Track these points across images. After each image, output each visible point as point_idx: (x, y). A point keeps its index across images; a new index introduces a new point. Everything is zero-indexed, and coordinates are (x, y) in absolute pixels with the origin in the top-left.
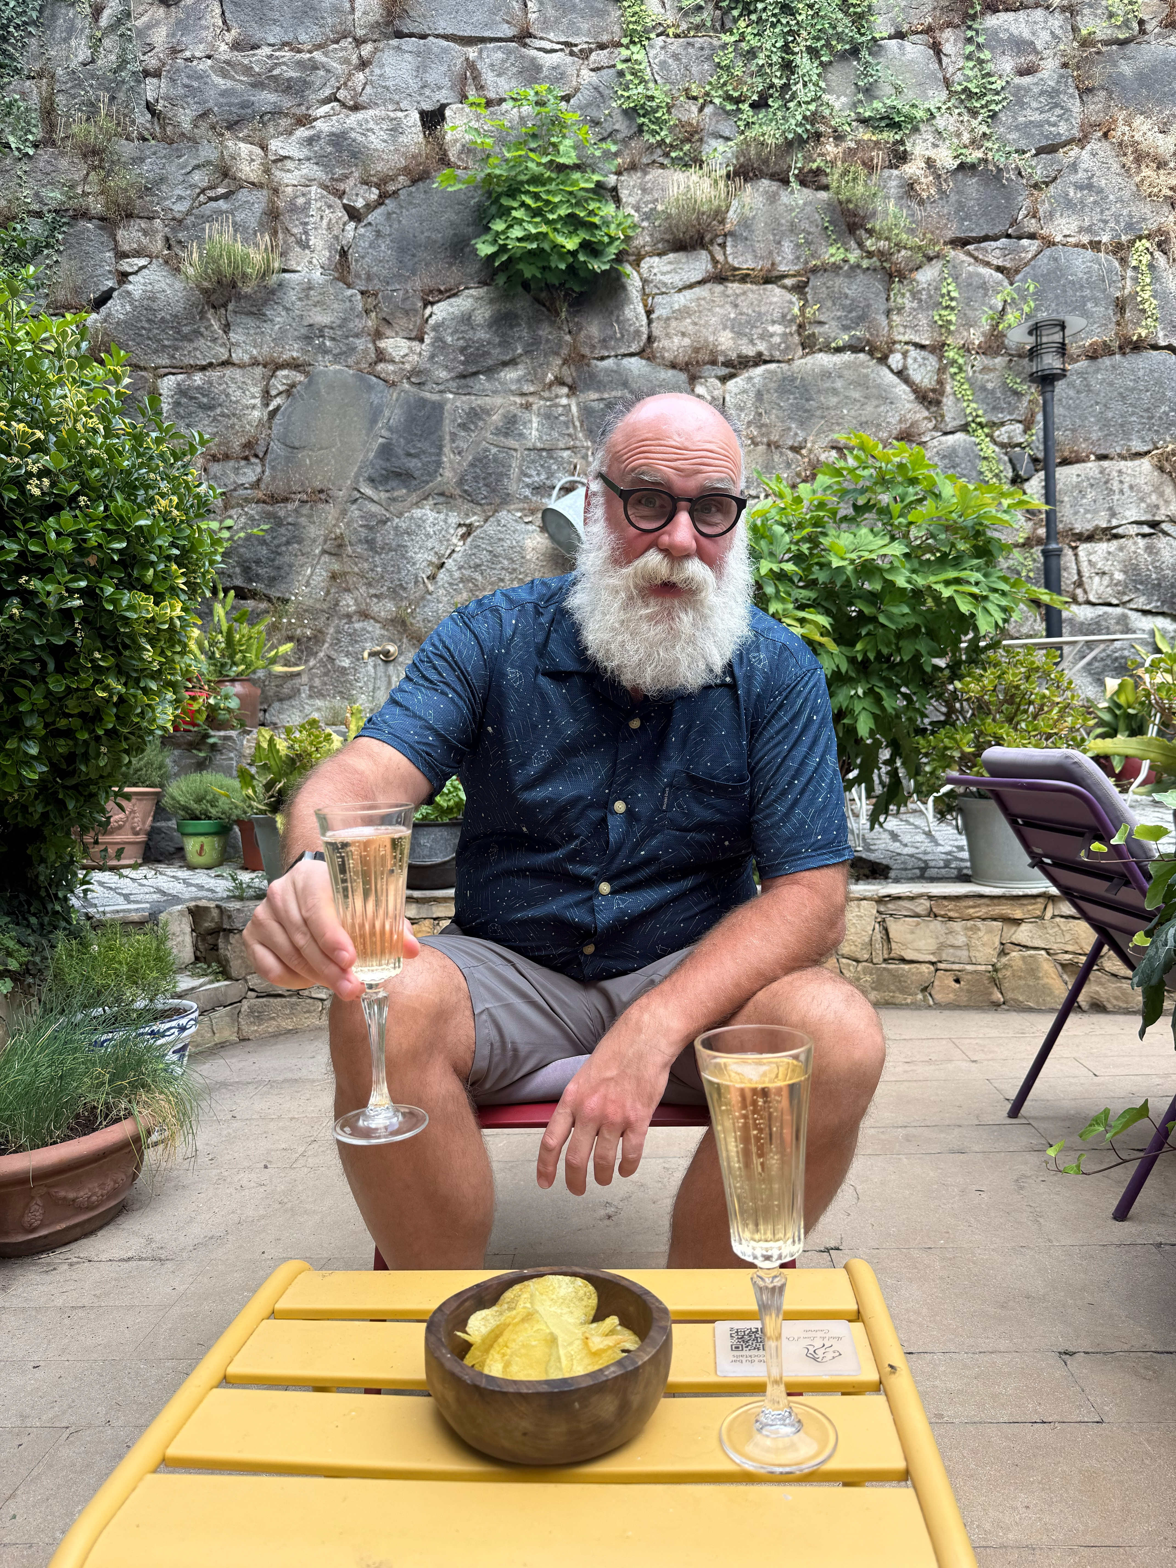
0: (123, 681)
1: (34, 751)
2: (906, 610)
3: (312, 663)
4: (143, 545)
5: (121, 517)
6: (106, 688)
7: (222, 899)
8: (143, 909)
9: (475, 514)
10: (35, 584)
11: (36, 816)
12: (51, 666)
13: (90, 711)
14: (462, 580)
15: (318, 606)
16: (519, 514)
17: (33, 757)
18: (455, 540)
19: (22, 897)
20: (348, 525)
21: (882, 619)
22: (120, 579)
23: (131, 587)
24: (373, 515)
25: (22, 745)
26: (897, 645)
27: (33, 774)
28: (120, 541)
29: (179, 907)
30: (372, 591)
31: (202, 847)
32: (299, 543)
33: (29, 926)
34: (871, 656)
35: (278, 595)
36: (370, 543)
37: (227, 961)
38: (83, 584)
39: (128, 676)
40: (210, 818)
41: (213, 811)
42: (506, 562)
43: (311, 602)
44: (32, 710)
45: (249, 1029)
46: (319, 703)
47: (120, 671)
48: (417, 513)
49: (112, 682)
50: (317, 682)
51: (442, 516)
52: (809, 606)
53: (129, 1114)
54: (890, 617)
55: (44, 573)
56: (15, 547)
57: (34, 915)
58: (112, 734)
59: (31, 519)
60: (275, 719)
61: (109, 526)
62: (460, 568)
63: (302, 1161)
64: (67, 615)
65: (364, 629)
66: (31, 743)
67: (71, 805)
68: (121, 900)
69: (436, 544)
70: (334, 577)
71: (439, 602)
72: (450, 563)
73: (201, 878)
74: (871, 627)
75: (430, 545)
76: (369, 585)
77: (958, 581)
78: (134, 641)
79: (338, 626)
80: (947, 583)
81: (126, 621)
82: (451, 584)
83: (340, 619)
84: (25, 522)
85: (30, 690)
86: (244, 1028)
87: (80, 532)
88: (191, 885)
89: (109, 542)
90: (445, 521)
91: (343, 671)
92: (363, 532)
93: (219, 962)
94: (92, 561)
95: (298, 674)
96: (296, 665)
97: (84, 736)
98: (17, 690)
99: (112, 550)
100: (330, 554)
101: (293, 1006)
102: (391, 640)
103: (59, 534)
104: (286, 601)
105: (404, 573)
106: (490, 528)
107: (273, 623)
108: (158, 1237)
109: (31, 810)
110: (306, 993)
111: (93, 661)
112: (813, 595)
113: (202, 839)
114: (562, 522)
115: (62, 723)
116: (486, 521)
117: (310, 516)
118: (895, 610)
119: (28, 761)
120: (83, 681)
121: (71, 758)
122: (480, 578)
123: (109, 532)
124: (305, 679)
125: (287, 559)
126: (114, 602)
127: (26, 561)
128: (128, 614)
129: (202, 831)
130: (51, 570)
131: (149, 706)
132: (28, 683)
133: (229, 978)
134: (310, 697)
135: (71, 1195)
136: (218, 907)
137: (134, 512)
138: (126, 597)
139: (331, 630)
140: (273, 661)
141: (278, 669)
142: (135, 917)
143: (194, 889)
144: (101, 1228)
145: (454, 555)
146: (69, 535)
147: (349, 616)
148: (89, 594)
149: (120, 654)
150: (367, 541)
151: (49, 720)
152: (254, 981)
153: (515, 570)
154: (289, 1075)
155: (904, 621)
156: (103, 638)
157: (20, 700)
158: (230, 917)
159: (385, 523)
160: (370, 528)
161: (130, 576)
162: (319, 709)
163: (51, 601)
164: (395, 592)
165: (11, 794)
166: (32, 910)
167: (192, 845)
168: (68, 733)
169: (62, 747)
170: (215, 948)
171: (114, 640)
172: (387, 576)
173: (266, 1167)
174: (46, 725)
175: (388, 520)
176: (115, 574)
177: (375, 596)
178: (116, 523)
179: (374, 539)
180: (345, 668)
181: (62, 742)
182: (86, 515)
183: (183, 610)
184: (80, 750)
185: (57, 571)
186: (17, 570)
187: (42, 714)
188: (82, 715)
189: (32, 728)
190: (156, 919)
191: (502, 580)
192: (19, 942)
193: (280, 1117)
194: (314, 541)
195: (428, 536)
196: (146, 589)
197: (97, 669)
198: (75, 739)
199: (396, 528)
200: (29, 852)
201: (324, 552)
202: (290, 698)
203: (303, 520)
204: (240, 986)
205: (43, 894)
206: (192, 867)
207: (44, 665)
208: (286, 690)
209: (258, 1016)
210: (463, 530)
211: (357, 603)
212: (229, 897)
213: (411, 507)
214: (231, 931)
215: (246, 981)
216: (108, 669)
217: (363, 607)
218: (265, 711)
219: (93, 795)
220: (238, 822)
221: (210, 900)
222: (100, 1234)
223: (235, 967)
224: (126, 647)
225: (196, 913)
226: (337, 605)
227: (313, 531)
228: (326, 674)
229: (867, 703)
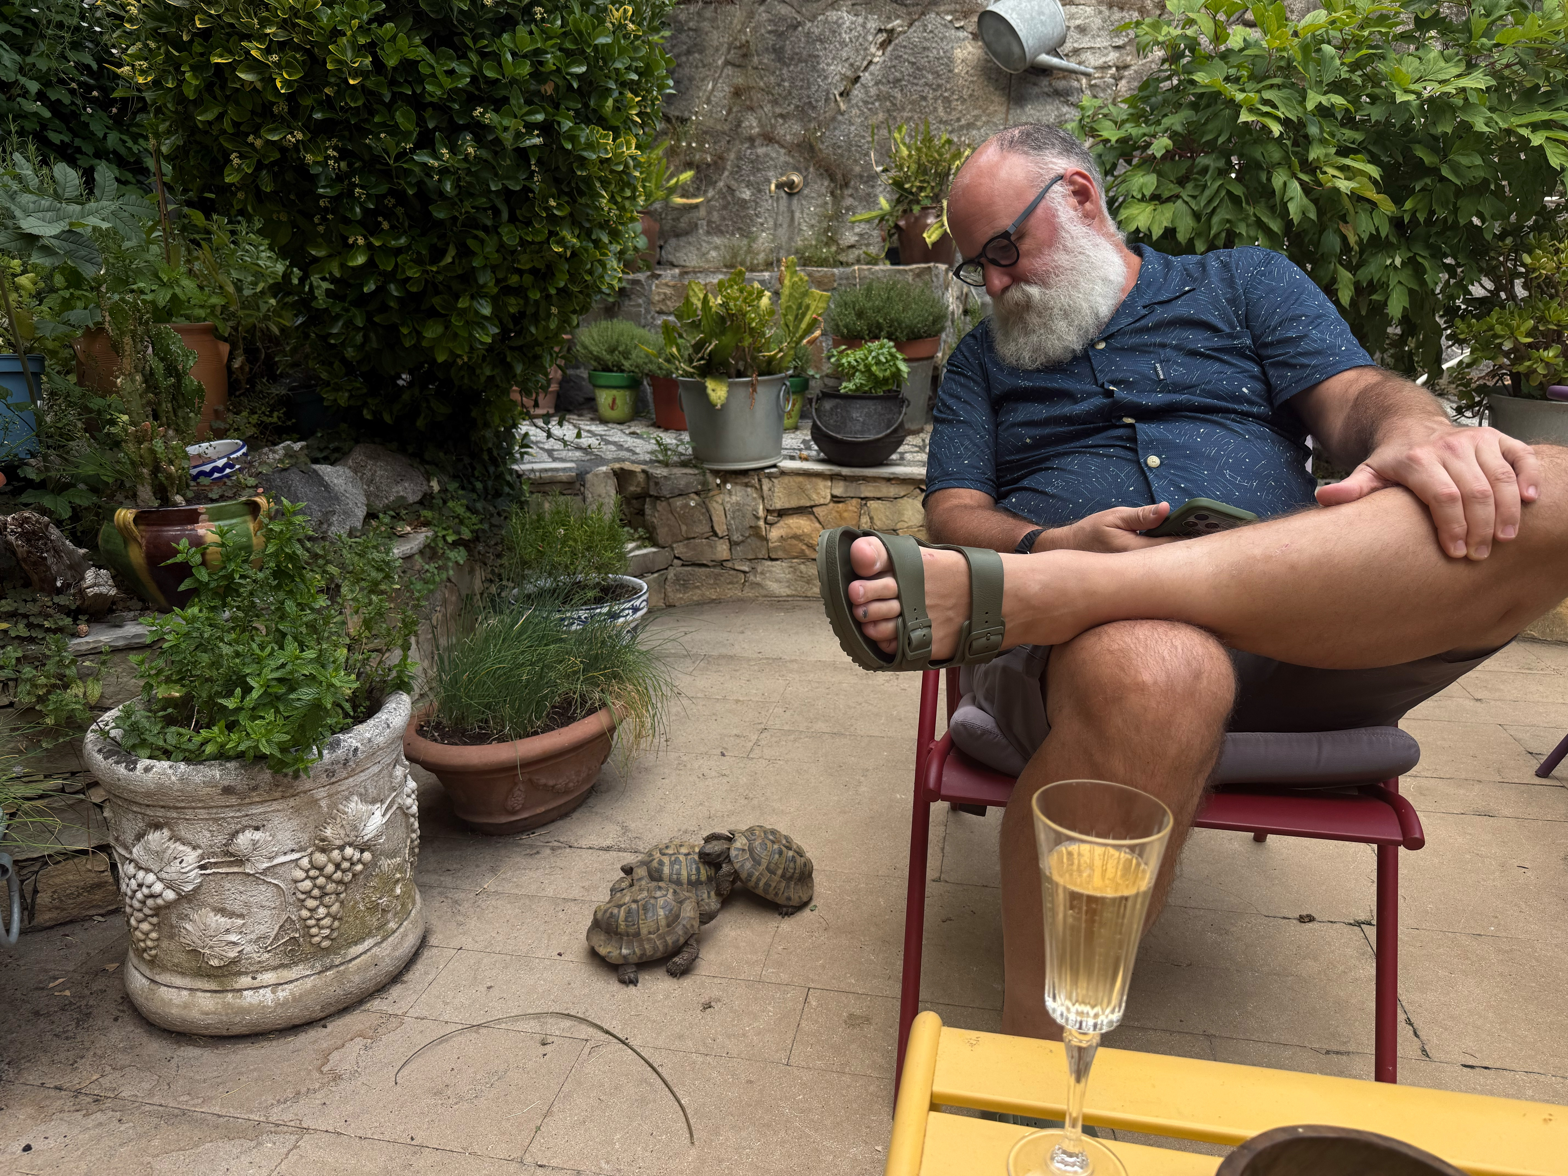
0: (577, 232)
1: (487, 311)
2: (1478, 161)
3: (711, 193)
4: (601, 69)
5: (580, 33)
6: (561, 242)
7: (645, 462)
8: (570, 469)
9: (898, 17)
10: (490, 117)
11: (483, 379)
12: (505, 216)
13: (540, 265)
14: (878, 97)
15: (719, 127)
16: (949, 18)
17: (485, 318)
18: (873, 49)
19: (467, 460)
20: (755, 30)
21: (1445, 172)
22: (577, 111)
23: (588, 122)
24: (783, 19)
25: (475, 304)
26: (1455, 204)
27: (485, 337)
28: (580, 64)
29: (604, 469)
30: (778, 110)
31: (614, 400)
32: (701, 52)
33: (474, 490)
34: (1421, 217)
35: (677, 113)
36: (778, 52)
37: (654, 528)
38: (540, 117)
39: (581, 227)
40: (622, 371)
41: (627, 364)
42: (930, 77)
43: (710, 123)
44: (485, 266)
45: (676, 596)
46: (717, 240)
47: (574, 221)
48: (833, 15)
49: (566, 234)
50: (715, 216)
51: (860, 20)
52: (1355, 152)
53: (604, 705)
54: (1456, 169)
55: (499, 105)
56: (466, 70)
57: (477, 479)
58: (563, 292)
59: (482, 36)
60: (671, 258)
61: (569, 45)
62: (877, 84)
63: (757, 751)
64: (523, 154)
65: (767, 155)
66: (482, 301)
67: (519, 369)
68: (545, 456)
69: (852, 54)
70: (737, 93)
71: (851, 124)
72: (866, 77)
73: (617, 434)
74: (1428, 181)
75: (844, 55)
76: (775, 102)
77: (1547, 125)
78: (591, 187)
79: (739, 151)
80: (1535, 127)
81: (583, 162)
82: (866, 103)
83: (742, 143)
84: (475, 40)
85: (482, 242)
86: (671, 594)
87: (537, 52)
88: (608, 443)
89: (568, 66)
90: (864, 26)
91: (743, 204)
92: (771, 40)
93: (644, 527)
94: (548, 89)
95: (696, 206)
96: (695, 196)
97: (535, 295)
98: (471, 243)
99: (571, 74)
100: (734, 65)
101: (717, 577)
102: (797, 169)
103: (514, 54)
104: (683, 121)
105: (814, 88)
106: (915, 35)
107: (672, 146)
108: (633, 826)
109: (478, 371)
110: (729, 564)
111: (548, 209)
112: (1359, 137)
113: (614, 392)
114: (1002, 27)
115: (514, 279)
116: (910, 25)
117: (713, 20)
118: (1464, 161)
119: (480, 321)
120: (537, 232)
121: (518, 318)
122: (899, 95)
123: (567, 53)
124: (703, 212)
125: (687, 71)
126: (573, 139)
127: (479, 89)
128: (585, 154)
129: (614, 383)
130: (506, 100)
131: (599, 261)
132: (481, 234)
133: (655, 544)
134: (708, 233)
135: (551, 783)
136: (643, 471)
137: (594, 28)
138: (585, 133)
139: (732, 156)
140: (671, 191)
141: (678, 200)
142: (562, 476)
143: (613, 448)
144: (574, 810)
145: (872, 68)
146: (525, 56)
147: (751, 139)
148: (547, 129)
149: (575, 201)
150: (775, 50)
151: (500, 276)
152: (680, 549)
153: (939, 86)
154: (724, 651)
155: (1471, 174)
156: (557, 181)
157: (474, 254)
158: (657, 484)
159: (795, 28)
160: (780, 35)
161: (586, 105)
162: (716, 248)
163: (507, 138)
164: (803, 112)
165: (460, 356)
166: (477, 474)
167: (604, 398)
168: (519, 291)
169: (513, 305)
170: (641, 513)
171: (569, 183)
172: (795, 92)
173: (723, 755)
174: (498, 281)
175: (799, 24)
176: (571, 104)
177: (782, 116)
178: (575, 41)
179: (782, 48)
180: (745, 201)
181: (512, 300)
182: (543, 31)
183: (638, 147)
184: (530, 310)
185: (513, 102)
186: (471, 99)
187: (494, 269)
188: (534, 271)
189: (484, 286)
190: (583, 480)
191: (924, 98)
192: (468, 508)
193: (724, 698)
194: (717, 50)
195: (843, 44)
196: (602, 122)
197: (552, 219)
198: (526, 298)
199: (808, 34)
200: (474, 414)
201: (727, 63)
202: (687, 233)
203: (706, 25)
204: (666, 553)
205: (486, 457)
206: (604, 421)
207: (497, 212)
208: (683, 224)
209: (683, 584)
210: (881, 37)
211: (761, 125)
212: (651, 461)
213: (825, 9)
214: (658, 498)
215: (672, 549)
216: (562, 218)
217: (769, 128)
218: (661, 247)
219: (537, 357)
220: (652, 376)
221: (633, 462)
222: (576, 815)
223: (662, 534)
224: (581, 193)
225: (622, 477)
226: (739, 125)
227: (717, 38)
228: (725, 207)
229: (1405, 276)
